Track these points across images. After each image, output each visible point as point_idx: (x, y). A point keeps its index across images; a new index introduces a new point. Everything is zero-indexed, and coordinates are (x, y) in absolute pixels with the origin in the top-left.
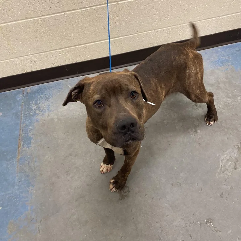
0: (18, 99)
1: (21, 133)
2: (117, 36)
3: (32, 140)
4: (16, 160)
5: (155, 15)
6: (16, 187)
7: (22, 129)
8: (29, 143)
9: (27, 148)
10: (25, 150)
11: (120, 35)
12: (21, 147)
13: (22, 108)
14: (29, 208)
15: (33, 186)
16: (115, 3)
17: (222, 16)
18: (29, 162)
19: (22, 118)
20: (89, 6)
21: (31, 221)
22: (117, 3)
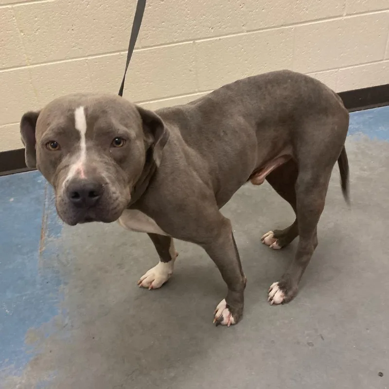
0: (39, 181)
1: (45, 221)
2: (192, 91)
3: (63, 229)
4: (37, 254)
5: (246, 62)
6: (38, 286)
7: (46, 216)
8: (57, 233)
9: (54, 238)
10: (52, 241)
11: (197, 90)
12: (45, 237)
13: (46, 191)
14: (60, 311)
15: (66, 284)
16: (192, 42)
17: (342, 67)
18: (58, 256)
19: (46, 203)
20: (154, 44)
21: (64, 327)
22: (194, 42)
